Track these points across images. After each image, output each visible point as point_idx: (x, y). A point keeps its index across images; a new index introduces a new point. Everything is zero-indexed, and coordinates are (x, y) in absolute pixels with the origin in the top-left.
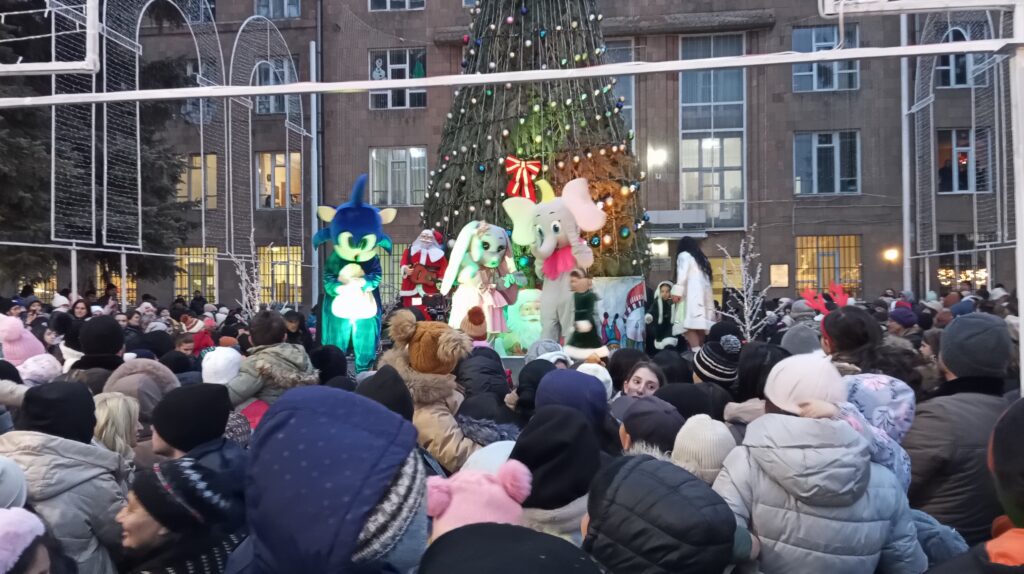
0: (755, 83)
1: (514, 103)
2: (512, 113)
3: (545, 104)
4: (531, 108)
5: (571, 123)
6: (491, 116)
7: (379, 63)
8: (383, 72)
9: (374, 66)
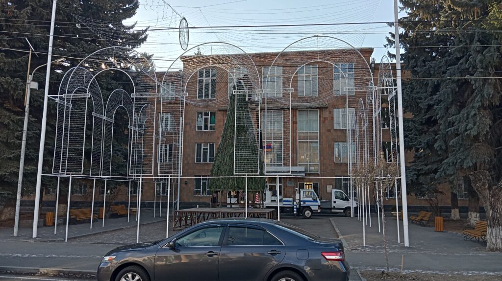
0: (322, 125)
7: (200, 116)
8: (201, 119)
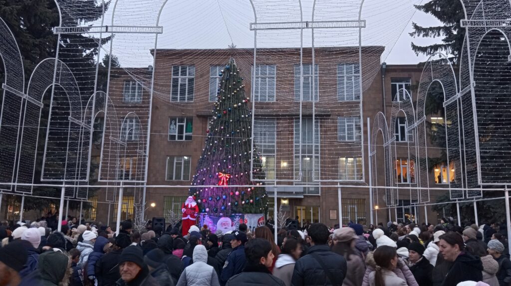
1: (222, 155)
2: (221, 158)
3: (233, 155)
4: (228, 156)
5: (241, 162)
6: (215, 159)
7: (173, 122)
8: (175, 126)
9: (171, 123)
